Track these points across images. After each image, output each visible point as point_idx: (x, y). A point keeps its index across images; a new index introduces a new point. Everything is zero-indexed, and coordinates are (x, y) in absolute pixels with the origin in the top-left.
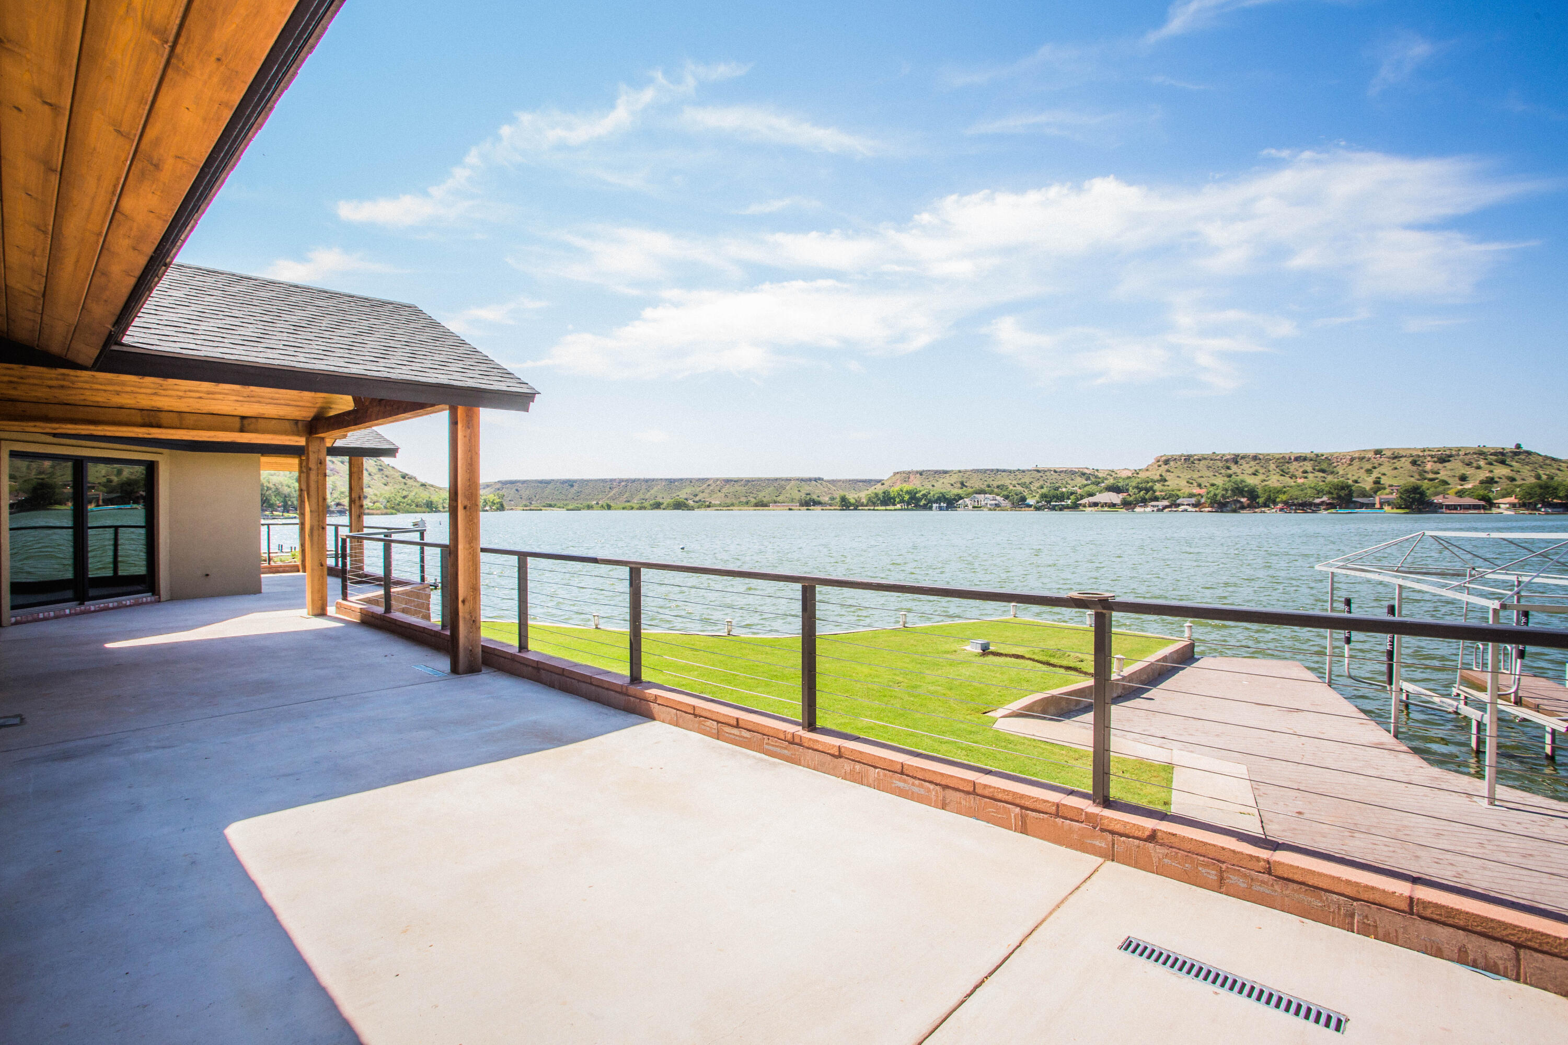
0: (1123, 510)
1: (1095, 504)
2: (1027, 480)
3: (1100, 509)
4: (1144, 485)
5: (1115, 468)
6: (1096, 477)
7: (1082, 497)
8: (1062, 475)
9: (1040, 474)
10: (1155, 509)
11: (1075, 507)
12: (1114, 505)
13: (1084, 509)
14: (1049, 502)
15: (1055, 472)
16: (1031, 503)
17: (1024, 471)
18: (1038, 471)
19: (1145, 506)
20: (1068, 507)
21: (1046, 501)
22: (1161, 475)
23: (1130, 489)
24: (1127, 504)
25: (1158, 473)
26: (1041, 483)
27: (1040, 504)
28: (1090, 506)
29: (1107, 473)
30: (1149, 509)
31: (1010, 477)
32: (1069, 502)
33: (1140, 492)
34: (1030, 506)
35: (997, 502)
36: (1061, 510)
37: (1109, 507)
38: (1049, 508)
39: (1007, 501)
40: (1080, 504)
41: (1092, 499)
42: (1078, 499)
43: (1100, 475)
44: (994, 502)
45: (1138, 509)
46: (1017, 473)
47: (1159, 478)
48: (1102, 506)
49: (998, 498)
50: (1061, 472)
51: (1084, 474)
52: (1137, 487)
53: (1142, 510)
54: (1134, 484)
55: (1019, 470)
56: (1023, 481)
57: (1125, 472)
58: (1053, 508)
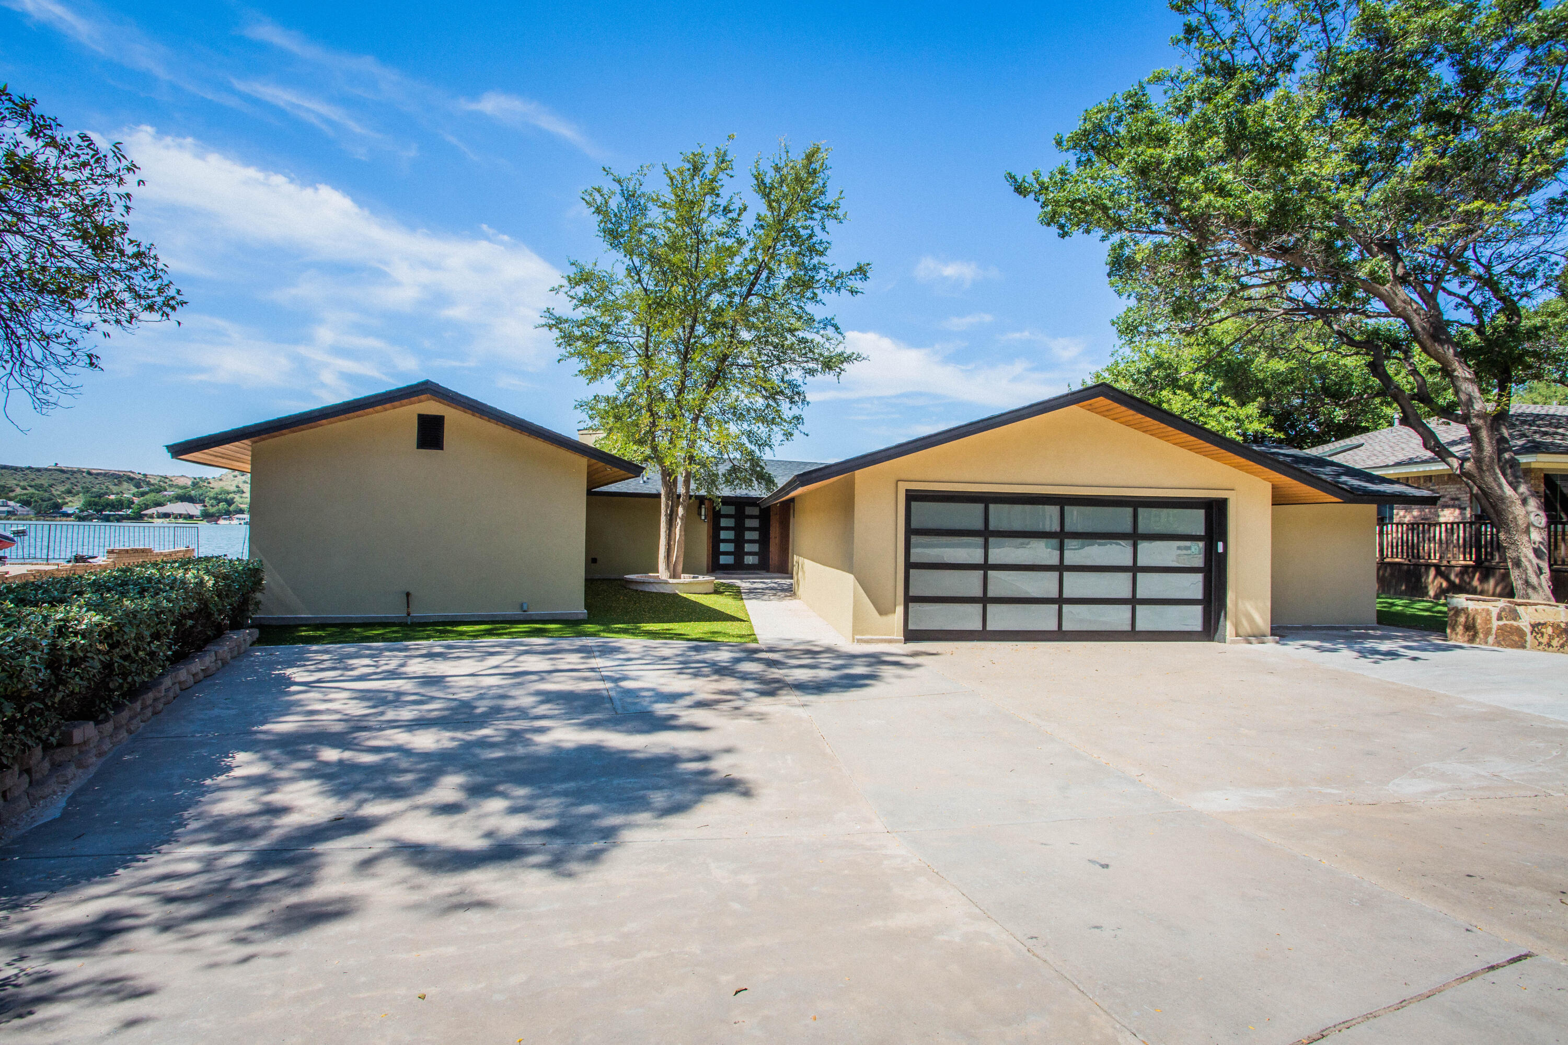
0: (204, 522)
1: (166, 515)
2: (45, 482)
3: (173, 520)
4: (223, 496)
5: (169, 474)
6: (149, 484)
7: (147, 507)
8: (100, 478)
9: (68, 476)
10: (242, 522)
11: (138, 517)
12: (191, 517)
13: (150, 520)
14: (101, 511)
15: (89, 473)
16: (70, 512)
17: (39, 470)
18: (62, 471)
19: (230, 519)
20: (128, 518)
21: (95, 510)
22: (238, 487)
23: (207, 499)
24: (208, 516)
25: (235, 483)
26: (68, 486)
27: (85, 513)
28: (159, 517)
29: (158, 479)
30: (235, 522)
31: (18, 477)
32: (129, 512)
33: (218, 504)
34: (69, 515)
35: (11, 509)
36: (118, 521)
37: (185, 518)
38: (98, 518)
39: (27, 509)
40: (146, 515)
41: (161, 510)
42: (141, 509)
43: (152, 481)
44: (5, 509)
45: (221, 522)
46: (28, 471)
47: (236, 489)
48: (176, 518)
49: (11, 503)
50: (98, 474)
51: (132, 479)
52: (216, 498)
53: (228, 522)
54: (212, 495)
55: (30, 468)
56: (38, 482)
57: (182, 479)
58: (107, 519)
